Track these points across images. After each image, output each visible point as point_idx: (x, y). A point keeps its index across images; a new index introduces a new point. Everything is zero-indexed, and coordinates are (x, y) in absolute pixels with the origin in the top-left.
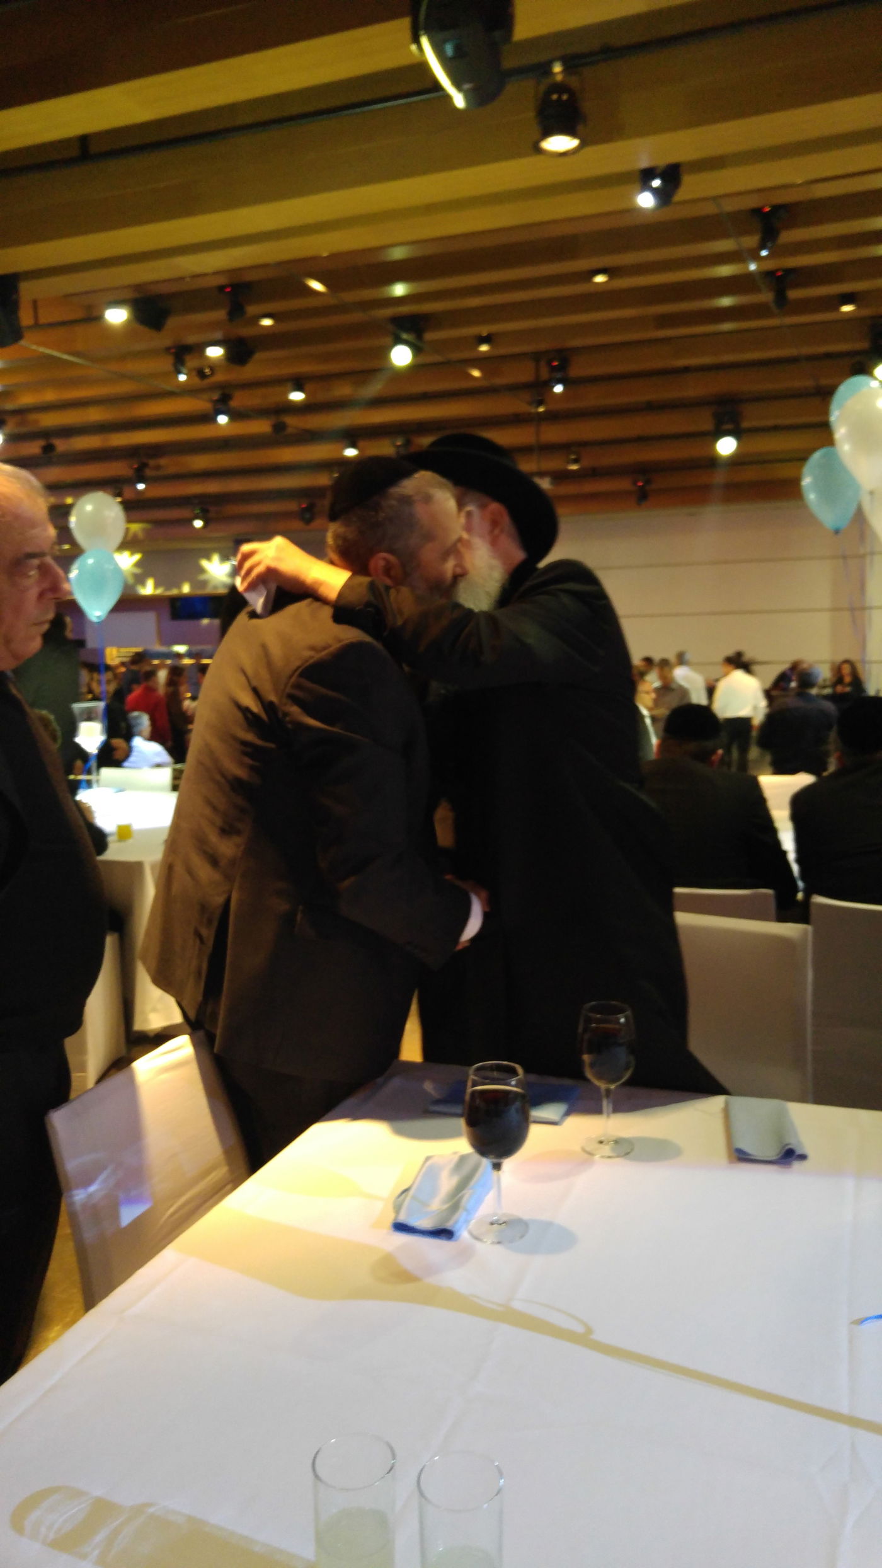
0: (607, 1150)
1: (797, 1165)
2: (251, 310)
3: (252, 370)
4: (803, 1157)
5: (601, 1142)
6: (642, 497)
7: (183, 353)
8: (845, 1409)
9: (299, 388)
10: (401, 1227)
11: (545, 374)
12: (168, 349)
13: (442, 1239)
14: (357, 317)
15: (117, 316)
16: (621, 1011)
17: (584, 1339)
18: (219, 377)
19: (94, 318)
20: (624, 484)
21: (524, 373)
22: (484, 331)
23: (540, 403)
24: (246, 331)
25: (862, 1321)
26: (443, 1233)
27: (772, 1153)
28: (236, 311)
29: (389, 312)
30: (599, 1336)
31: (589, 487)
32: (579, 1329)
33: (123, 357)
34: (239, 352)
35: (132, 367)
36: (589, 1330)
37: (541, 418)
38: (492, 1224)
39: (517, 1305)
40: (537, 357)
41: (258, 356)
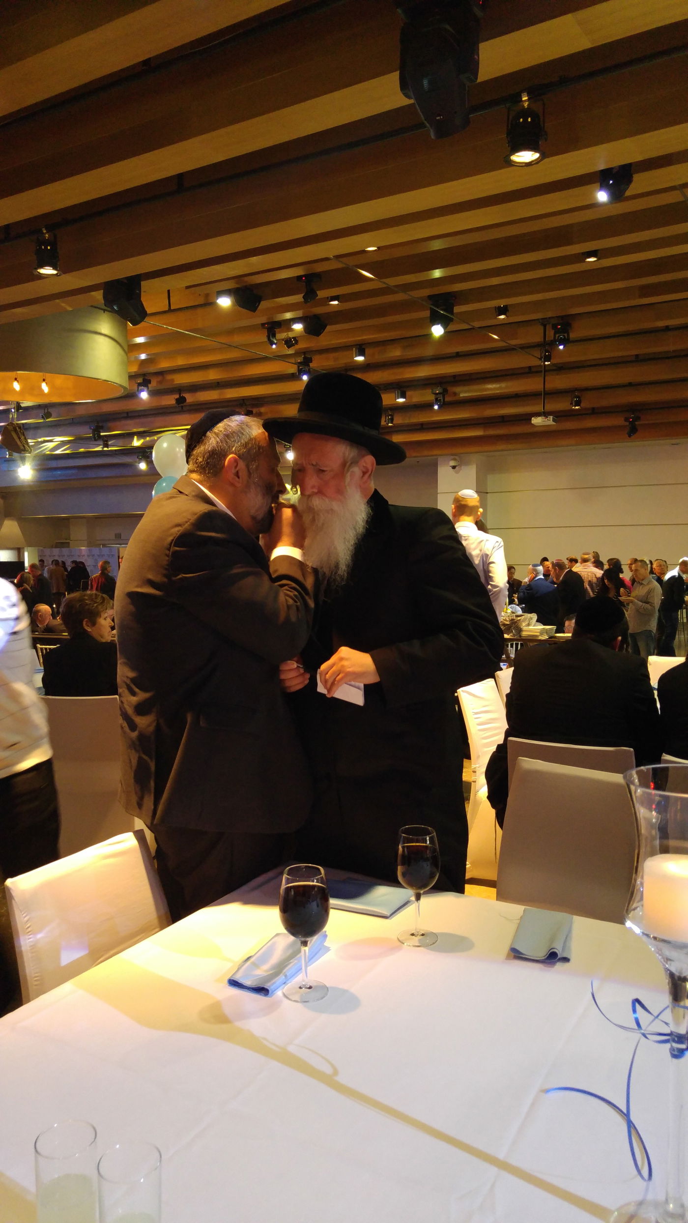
0: (415, 940)
1: (559, 966)
2: (322, 294)
3: (326, 339)
4: (566, 960)
5: (413, 935)
6: (633, 431)
7: (273, 328)
8: (501, 1156)
9: (361, 353)
10: (234, 983)
11: (550, 334)
12: (263, 325)
13: (261, 995)
14: (401, 297)
15: (225, 302)
16: (429, 833)
17: (330, 1081)
18: (302, 345)
19: (209, 304)
20: (619, 421)
21: (535, 335)
22: (502, 303)
23: (548, 358)
24: (319, 310)
25: (547, 1091)
26: (261, 990)
27: (542, 954)
28: (310, 295)
29: (426, 292)
30: (343, 1078)
31: (590, 423)
32: (328, 1070)
33: (231, 332)
34: (315, 326)
35: (238, 339)
36: (336, 1072)
37: (547, 370)
38: (300, 988)
39: (292, 1049)
40: (544, 322)
41: (328, 328)
